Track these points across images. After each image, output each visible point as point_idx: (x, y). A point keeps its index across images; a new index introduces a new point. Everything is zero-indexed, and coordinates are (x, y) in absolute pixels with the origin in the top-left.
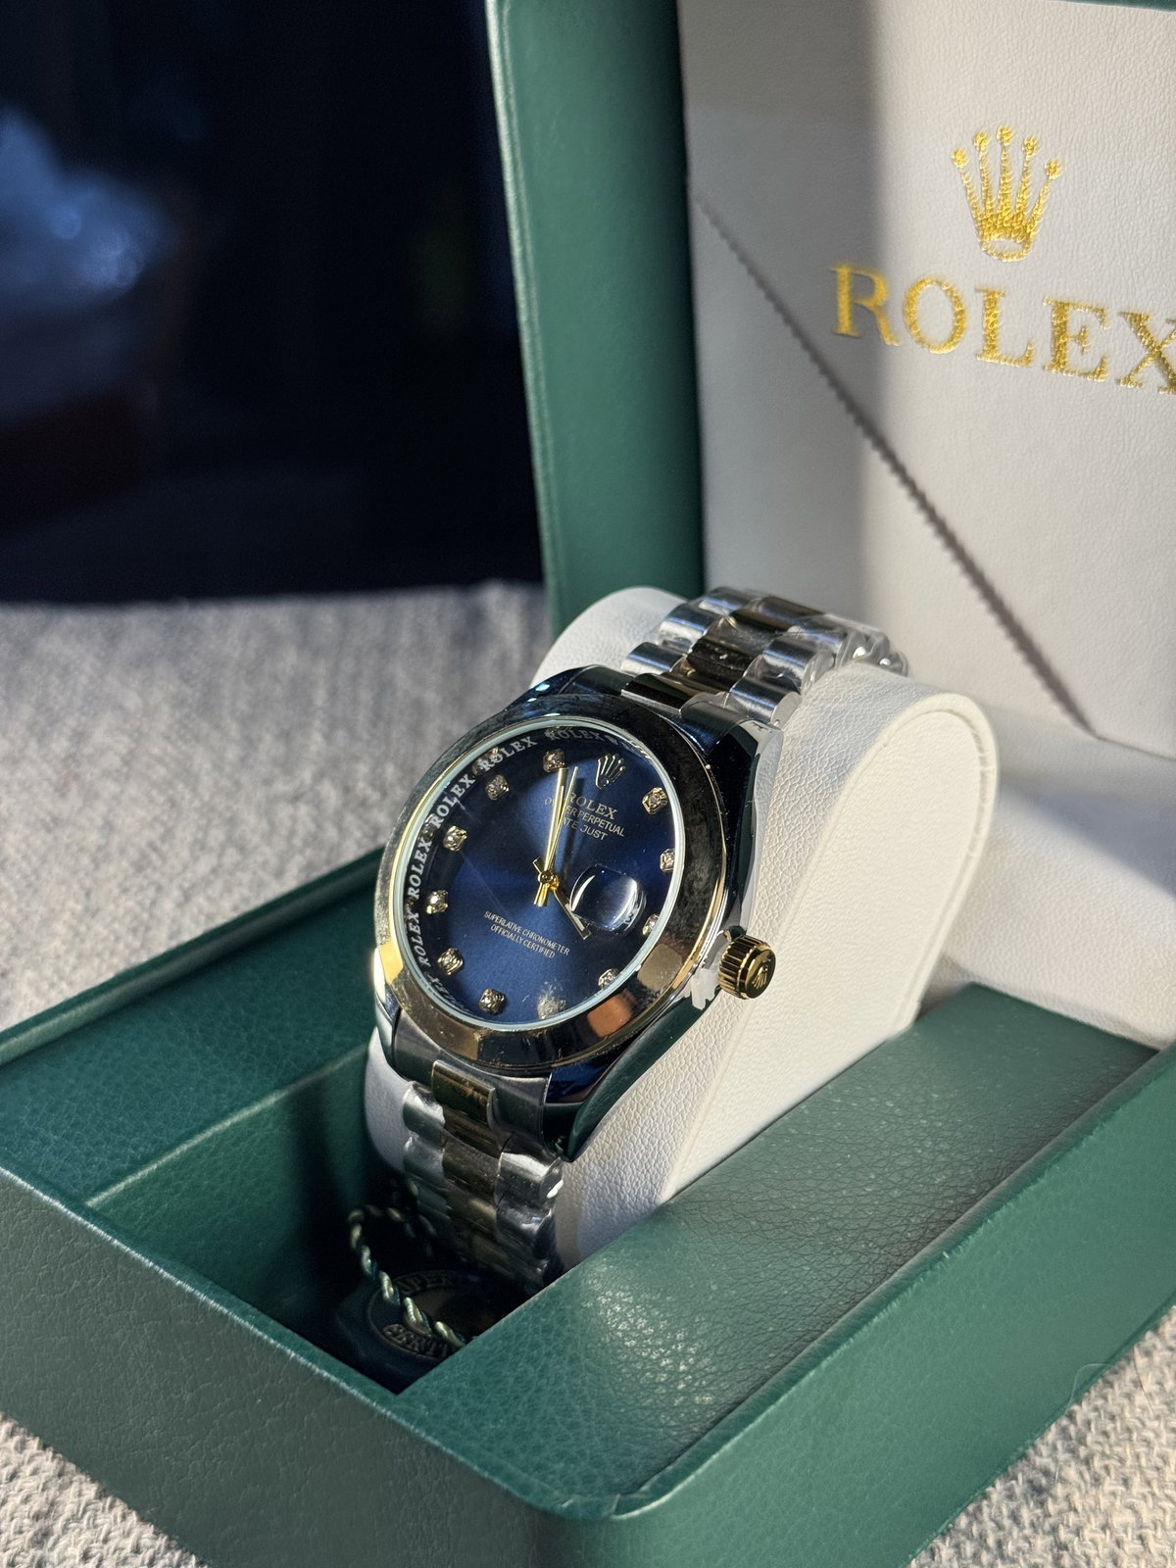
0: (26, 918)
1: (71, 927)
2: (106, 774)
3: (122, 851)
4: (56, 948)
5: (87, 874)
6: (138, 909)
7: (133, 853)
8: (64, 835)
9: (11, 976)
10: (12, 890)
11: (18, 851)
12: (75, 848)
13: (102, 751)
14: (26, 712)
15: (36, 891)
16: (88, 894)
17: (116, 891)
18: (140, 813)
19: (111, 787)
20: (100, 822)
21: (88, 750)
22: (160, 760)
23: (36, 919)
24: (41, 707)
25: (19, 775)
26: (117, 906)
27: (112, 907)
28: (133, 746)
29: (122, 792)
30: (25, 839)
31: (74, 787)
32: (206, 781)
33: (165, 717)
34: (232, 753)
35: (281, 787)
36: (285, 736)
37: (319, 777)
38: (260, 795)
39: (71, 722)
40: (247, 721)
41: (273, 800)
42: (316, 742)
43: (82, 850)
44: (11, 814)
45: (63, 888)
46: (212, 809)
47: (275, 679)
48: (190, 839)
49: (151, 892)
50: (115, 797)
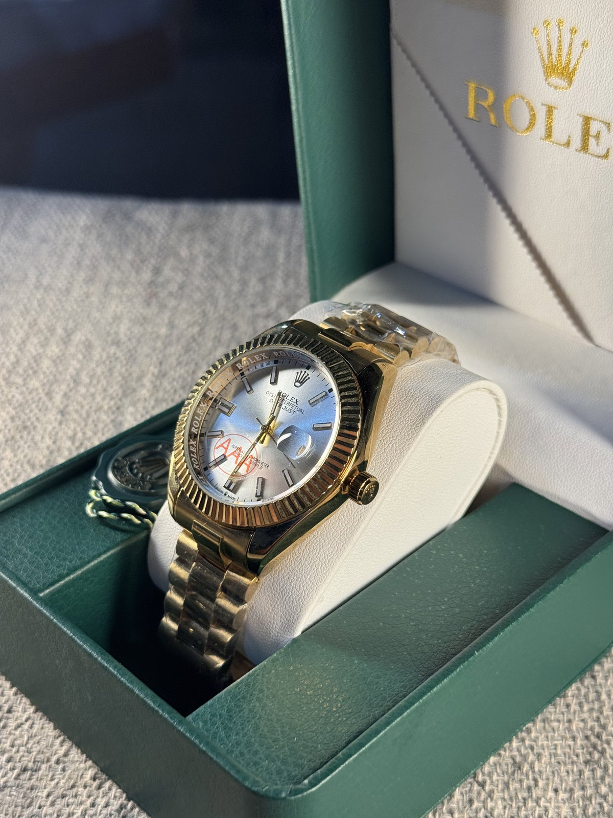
0: (130, 374)
1: (152, 382)
2: (171, 294)
3: (178, 339)
4: (145, 394)
5: (160, 351)
6: (186, 375)
7: (183, 342)
8: (149, 329)
9: (122, 409)
10: (123, 358)
11: (126, 335)
12: (154, 335)
13: (168, 281)
14: (129, 256)
15: (135, 359)
16: (161, 363)
17: (175, 363)
18: (188, 318)
19: (172, 303)
20: (166, 321)
21: (161, 279)
22: (198, 288)
23: (135, 375)
24: (138, 252)
25: (126, 291)
26: (176, 372)
27: (172, 373)
28: (184, 279)
29: (179, 305)
30: (129, 329)
31: (154, 300)
32: (222, 302)
33: (201, 262)
34: (235, 288)
35: (260, 310)
36: (262, 280)
37: (280, 305)
38: (249, 313)
39: (153, 261)
40: (244, 269)
41: (256, 316)
42: (279, 284)
43: (158, 337)
44: (122, 315)
45: (149, 359)
46: (224, 319)
47: (258, 245)
48: (213, 335)
49: (192, 366)
50: (175, 308)
